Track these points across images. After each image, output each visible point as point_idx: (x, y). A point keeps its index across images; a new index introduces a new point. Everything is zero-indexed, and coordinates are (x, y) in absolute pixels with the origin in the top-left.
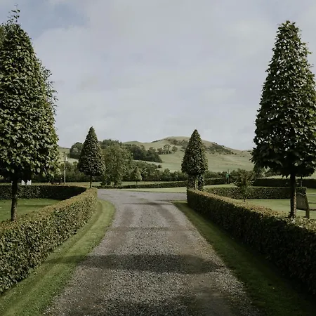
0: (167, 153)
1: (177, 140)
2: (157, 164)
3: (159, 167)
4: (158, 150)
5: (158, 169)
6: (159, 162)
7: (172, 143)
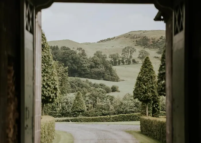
0: (129, 63)
1: (150, 37)
2: (109, 84)
3: (114, 89)
4: (112, 56)
5: (111, 94)
6: (113, 80)
7: (138, 43)
